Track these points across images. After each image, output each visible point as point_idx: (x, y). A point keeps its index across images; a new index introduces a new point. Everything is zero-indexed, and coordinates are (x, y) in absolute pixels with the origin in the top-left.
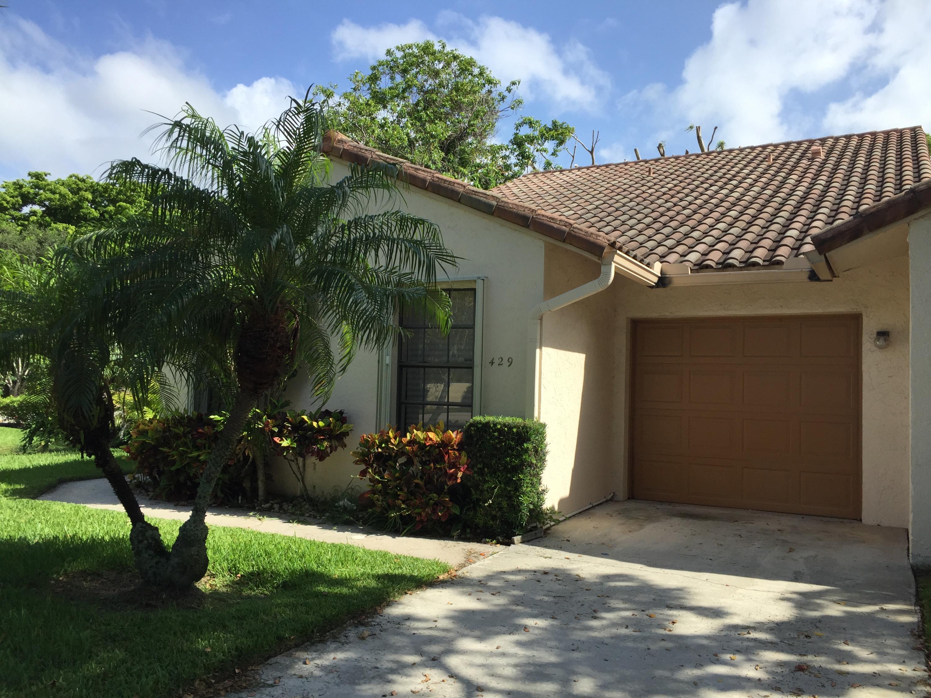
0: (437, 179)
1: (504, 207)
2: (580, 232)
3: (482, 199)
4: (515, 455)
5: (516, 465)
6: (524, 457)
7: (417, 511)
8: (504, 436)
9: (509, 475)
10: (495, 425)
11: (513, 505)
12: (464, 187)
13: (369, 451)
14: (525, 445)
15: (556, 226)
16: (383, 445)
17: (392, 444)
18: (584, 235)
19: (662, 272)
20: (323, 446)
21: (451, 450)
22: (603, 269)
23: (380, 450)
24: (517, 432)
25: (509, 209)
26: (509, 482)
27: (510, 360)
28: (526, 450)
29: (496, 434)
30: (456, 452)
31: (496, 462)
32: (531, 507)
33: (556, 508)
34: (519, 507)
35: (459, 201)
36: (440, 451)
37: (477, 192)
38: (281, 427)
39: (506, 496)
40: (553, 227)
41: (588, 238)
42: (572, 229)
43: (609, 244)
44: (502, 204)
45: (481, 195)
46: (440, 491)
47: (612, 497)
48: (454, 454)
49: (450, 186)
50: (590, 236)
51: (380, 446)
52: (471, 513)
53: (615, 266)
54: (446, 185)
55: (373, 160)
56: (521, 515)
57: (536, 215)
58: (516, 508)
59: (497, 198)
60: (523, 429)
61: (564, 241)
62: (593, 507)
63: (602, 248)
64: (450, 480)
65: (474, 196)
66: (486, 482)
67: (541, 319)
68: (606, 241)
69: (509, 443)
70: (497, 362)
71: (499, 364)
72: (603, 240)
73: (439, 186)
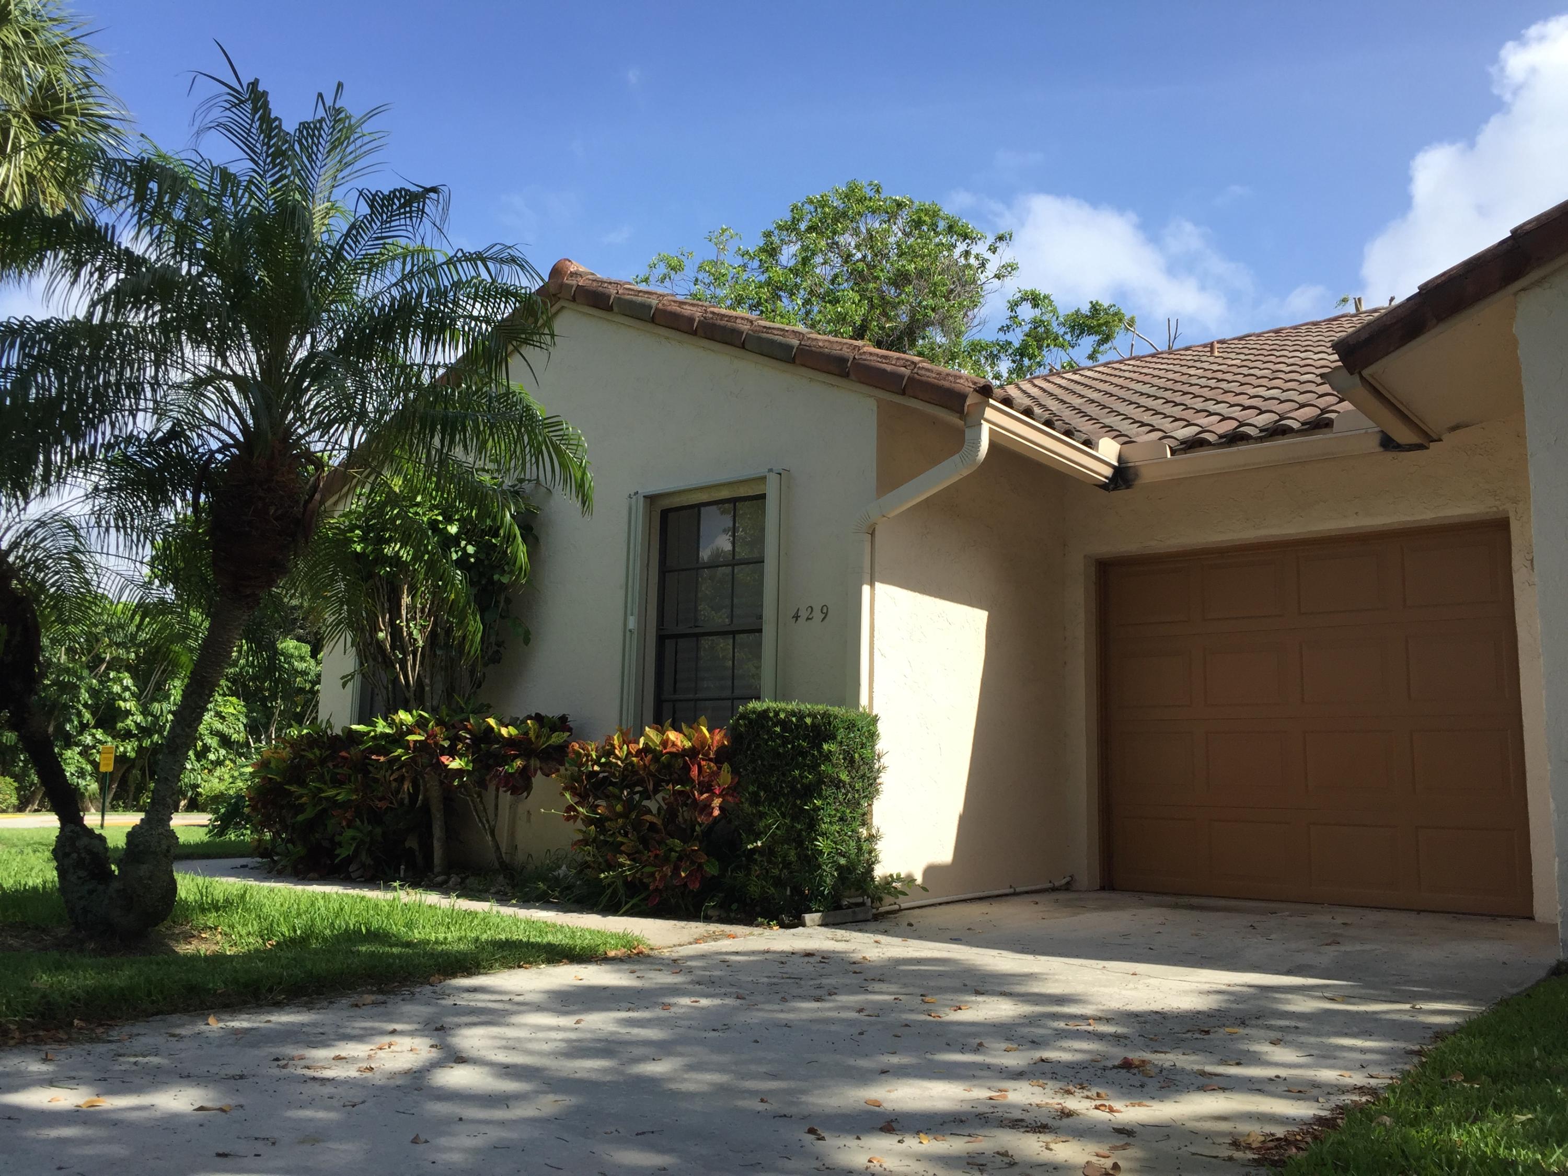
0: (711, 316)
1: (810, 346)
2: (928, 374)
3: (776, 337)
4: (808, 766)
5: (810, 783)
6: (823, 767)
7: (648, 869)
8: (791, 731)
9: (798, 802)
10: (777, 714)
11: (806, 856)
12: (751, 322)
13: (579, 770)
14: (825, 747)
15: (889, 368)
16: (603, 760)
17: (617, 758)
18: (935, 378)
19: (1120, 459)
20: (512, 768)
21: (703, 760)
22: (968, 434)
23: (596, 768)
24: (813, 722)
25: (818, 350)
26: (797, 815)
27: (825, 611)
28: (827, 757)
29: (778, 729)
30: (712, 764)
31: (778, 779)
32: (843, 861)
33: (919, 880)
34: (817, 859)
35: (743, 346)
36: (685, 762)
37: (770, 328)
38: (455, 739)
39: (794, 840)
40: (884, 371)
41: (942, 383)
42: (916, 370)
43: (975, 390)
44: (808, 343)
45: (776, 332)
46: (686, 835)
47: (1068, 883)
48: (710, 768)
49: (729, 324)
50: (945, 379)
51: (597, 762)
52: (741, 875)
53: (990, 428)
54: (723, 323)
55: (619, 298)
56: (821, 876)
57: (861, 354)
58: (811, 860)
59: (800, 333)
60: (822, 718)
61: (903, 393)
62: (1015, 894)
63: (963, 397)
64: (701, 813)
65: (765, 335)
66: (762, 816)
67: (873, 534)
68: (970, 385)
69: (799, 745)
70: (804, 614)
71: (808, 619)
72: (966, 384)
73: (714, 325)
